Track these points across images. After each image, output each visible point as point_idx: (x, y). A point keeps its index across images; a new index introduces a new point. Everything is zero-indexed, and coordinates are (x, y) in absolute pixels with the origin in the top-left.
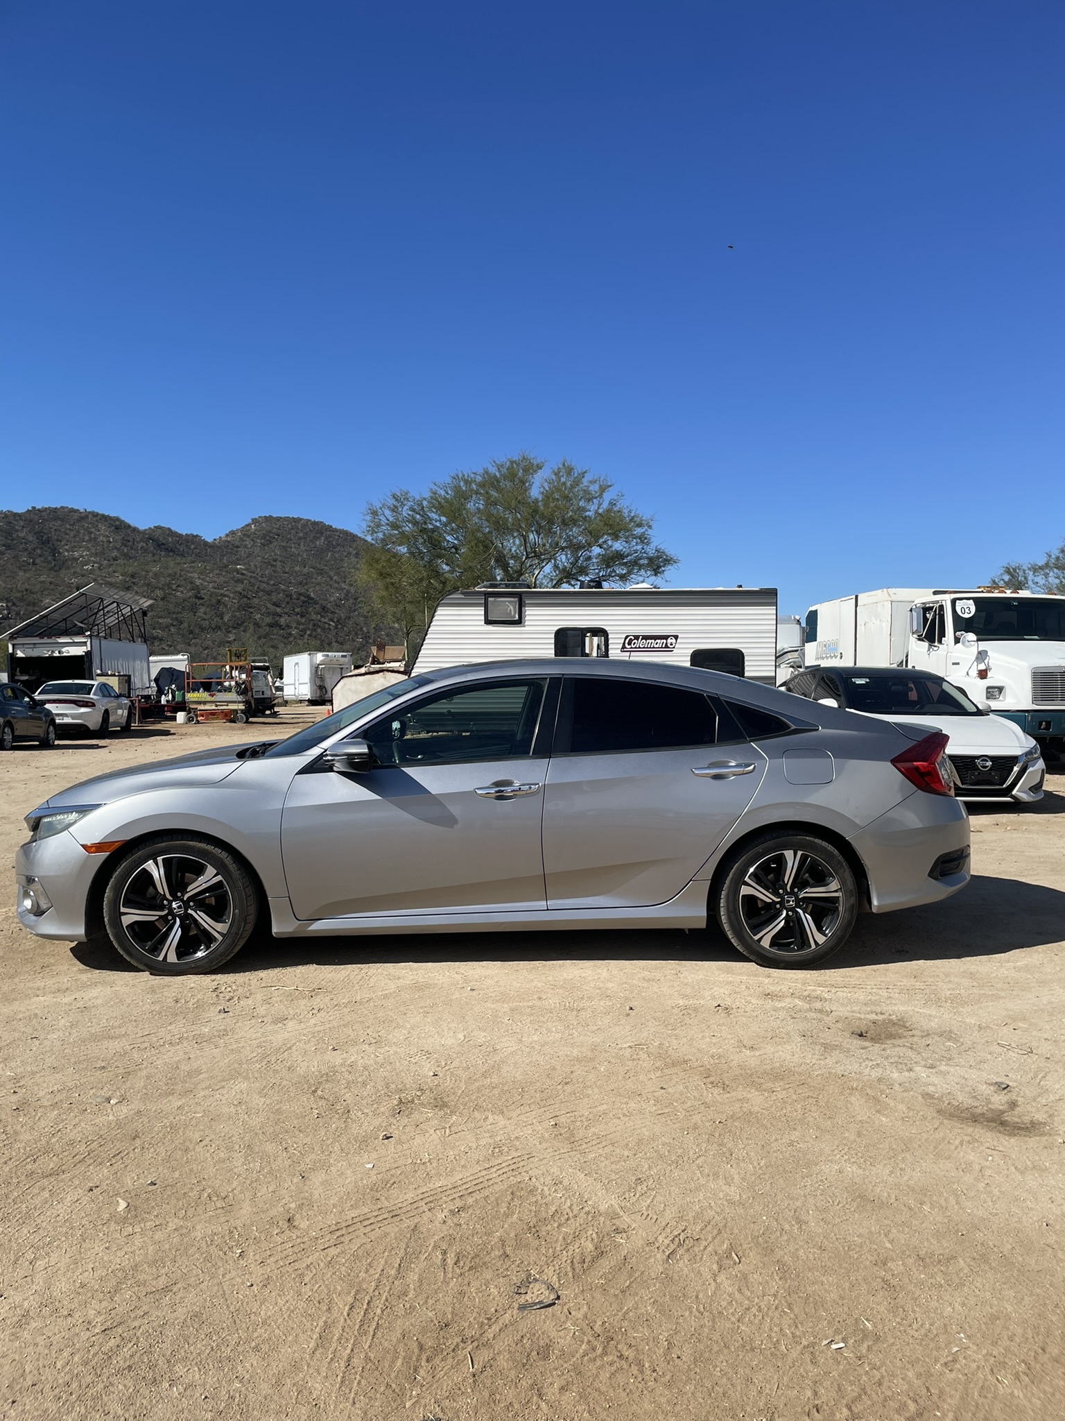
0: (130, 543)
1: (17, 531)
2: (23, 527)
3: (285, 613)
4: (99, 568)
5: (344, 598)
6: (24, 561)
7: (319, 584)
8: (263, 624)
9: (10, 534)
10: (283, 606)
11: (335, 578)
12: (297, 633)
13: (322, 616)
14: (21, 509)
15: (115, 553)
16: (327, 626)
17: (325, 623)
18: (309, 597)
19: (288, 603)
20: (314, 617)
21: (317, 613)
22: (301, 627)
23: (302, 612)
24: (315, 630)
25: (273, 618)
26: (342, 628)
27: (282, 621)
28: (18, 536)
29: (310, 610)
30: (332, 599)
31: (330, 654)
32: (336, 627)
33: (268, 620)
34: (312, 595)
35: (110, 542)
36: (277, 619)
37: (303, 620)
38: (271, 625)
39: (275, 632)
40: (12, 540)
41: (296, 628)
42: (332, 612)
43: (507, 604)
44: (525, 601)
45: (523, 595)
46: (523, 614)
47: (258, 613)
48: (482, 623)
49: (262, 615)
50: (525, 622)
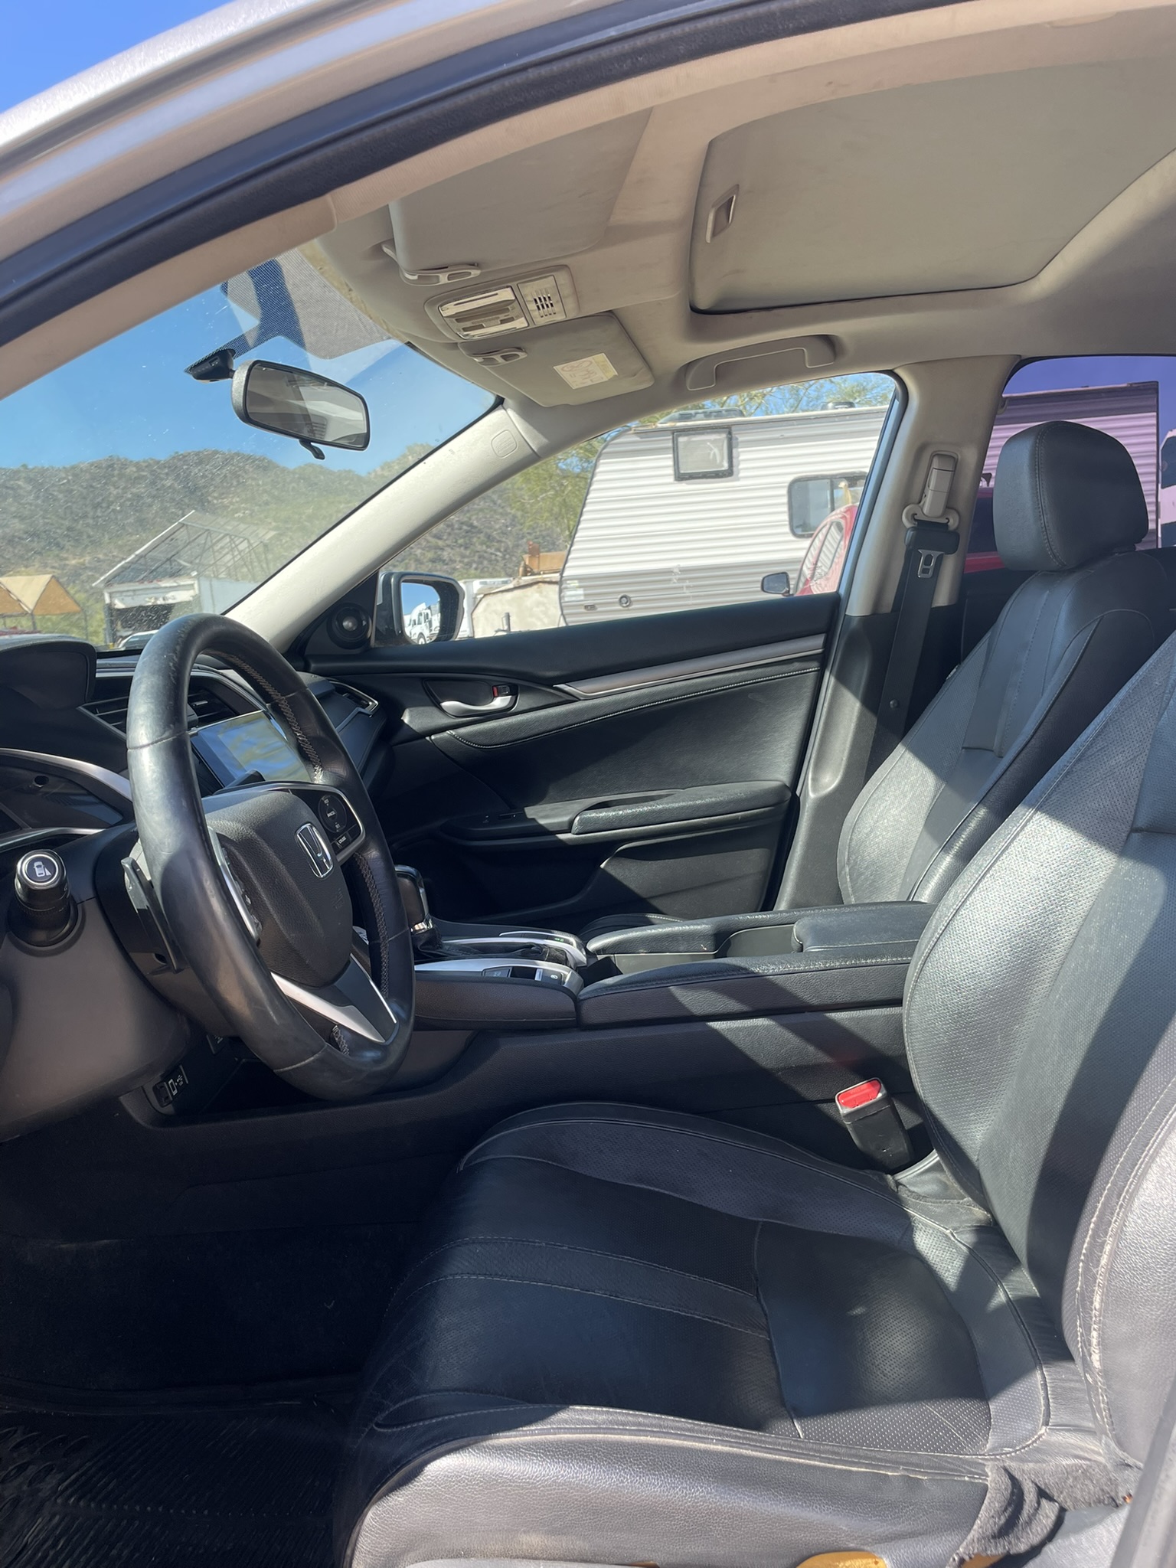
0: (280, 485)
1: (162, 479)
3: (448, 546)
4: (251, 515)
5: (511, 525)
6: (172, 513)
7: (481, 510)
8: (425, 560)
10: (445, 537)
11: (499, 501)
12: (462, 567)
13: (488, 547)
14: (163, 456)
15: (265, 497)
16: (493, 557)
17: (492, 554)
18: (471, 526)
19: (449, 534)
20: (479, 548)
21: (482, 543)
22: (466, 560)
23: (466, 544)
24: (481, 563)
25: (436, 553)
26: (510, 558)
27: (445, 555)
29: (475, 540)
30: (497, 526)
31: (488, 580)
32: (504, 558)
33: (430, 555)
34: (475, 523)
35: (259, 485)
36: (439, 553)
37: (468, 552)
38: (433, 561)
39: (439, 567)
41: (460, 562)
42: (499, 541)
43: (709, 446)
44: (737, 439)
45: (733, 428)
46: (734, 460)
47: (418, 548)
48: (671, 479)
49: (423, 549)
50: (739, 473)
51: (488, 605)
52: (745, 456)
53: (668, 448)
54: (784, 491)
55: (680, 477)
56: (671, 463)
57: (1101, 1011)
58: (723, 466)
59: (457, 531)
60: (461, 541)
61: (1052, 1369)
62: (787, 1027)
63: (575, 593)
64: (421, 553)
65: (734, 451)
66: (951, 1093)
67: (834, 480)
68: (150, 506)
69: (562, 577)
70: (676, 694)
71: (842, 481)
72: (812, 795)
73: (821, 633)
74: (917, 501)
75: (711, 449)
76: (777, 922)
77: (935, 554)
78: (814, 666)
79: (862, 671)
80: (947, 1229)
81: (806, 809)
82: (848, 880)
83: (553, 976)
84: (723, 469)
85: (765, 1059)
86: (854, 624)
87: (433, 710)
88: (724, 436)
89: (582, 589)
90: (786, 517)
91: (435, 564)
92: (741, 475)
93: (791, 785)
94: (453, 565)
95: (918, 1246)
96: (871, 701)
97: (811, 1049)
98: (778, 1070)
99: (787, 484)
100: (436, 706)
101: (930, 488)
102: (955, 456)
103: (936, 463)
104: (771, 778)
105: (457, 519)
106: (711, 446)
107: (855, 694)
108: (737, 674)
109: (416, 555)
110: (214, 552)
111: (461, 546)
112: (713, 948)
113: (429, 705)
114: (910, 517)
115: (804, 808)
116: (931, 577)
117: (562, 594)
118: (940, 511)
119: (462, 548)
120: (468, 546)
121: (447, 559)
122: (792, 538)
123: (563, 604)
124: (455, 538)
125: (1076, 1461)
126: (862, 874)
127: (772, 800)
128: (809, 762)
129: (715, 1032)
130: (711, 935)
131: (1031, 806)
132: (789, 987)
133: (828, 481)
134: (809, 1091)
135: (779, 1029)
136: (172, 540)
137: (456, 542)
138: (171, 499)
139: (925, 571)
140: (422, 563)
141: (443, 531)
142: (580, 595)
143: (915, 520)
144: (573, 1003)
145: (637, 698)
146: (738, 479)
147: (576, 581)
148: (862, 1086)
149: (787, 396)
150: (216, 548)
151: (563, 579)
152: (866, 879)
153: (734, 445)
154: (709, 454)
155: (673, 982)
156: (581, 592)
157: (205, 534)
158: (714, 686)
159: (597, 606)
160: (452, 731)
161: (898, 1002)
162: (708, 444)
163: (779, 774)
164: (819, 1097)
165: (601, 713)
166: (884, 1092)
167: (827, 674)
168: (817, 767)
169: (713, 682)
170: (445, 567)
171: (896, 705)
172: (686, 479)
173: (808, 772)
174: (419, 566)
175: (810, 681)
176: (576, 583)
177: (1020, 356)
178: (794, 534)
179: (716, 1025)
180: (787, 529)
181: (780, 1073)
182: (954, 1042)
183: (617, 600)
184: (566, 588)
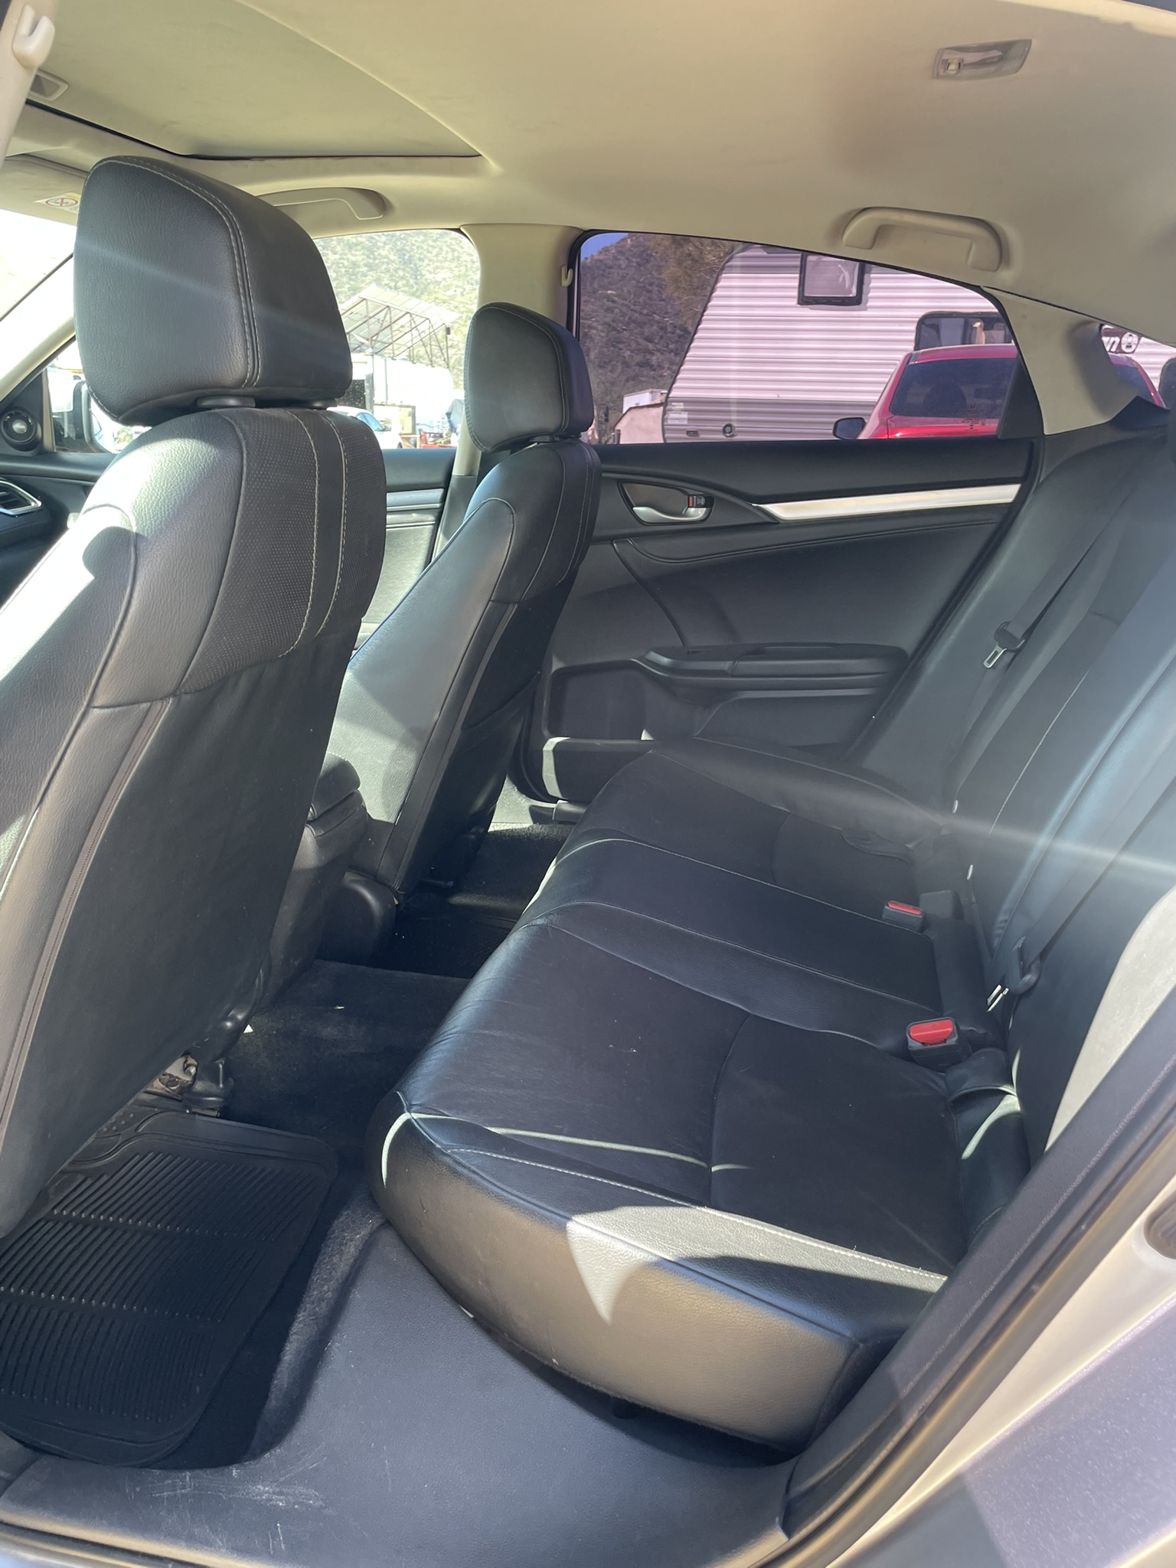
2: (385, 243)
3: (659, 350)
8: (633, 364)
9: (372, 253)
19: (662, 337)
25: (644, 356)
27: (654, 360)
28: (379, 254)
33: (638, 358)
36: (648, 357)
38: (640, 365)
40: (375, 259)
41: (669, 369)
43: (840, 268)
46: (864, 287)
47: (628, 350)
48: (794, 302)
49: (632, 352)
50: (867, 302)
51: (632, 419)
52: (877, 283)
53: (794, 268)
54: (913, 327)
55: (804, 300)
56: (796, 283)
59: (669, 335)
60: (671, 346)
63: (679, 417)
64: (629, 356)
65: (866, 276)
67: (970, 320)
68: (364, 275)
69: (667, 397)
71: (979, 321)
75: (841, 274)
84: (851, 295)
89: (687, 413)
91: (642, 369)
92: (869, 304)
94: (660, 372)
105: (671, 322)
106: (842, 269)
109: (624, 357)
110: (392, 331)
111: (672, 351)
117: (666, 416)
119: (672, 354)
120: (678, 352)
121: (656, 364)
123: (666, 427)
124: (667, 343)
133: (961, 321)
136: (352, 313)
137: (667, 347)
138: (385, 269)
140: (628, 366)
141: (656, 333)
142: (684, 419)
146: (866, 309)
147: (682, 404)
150: (395, 327)
151: (669, 399)
154: (839, 280)
156: (685, 415)
157: (385, 311)
159: (700, 432)
162: (839, 266)
170: (652, 373)
172: (811, 303)
174: (625, 369)
176: (681, 406)
183: (721, 428)
184: (671, 410)
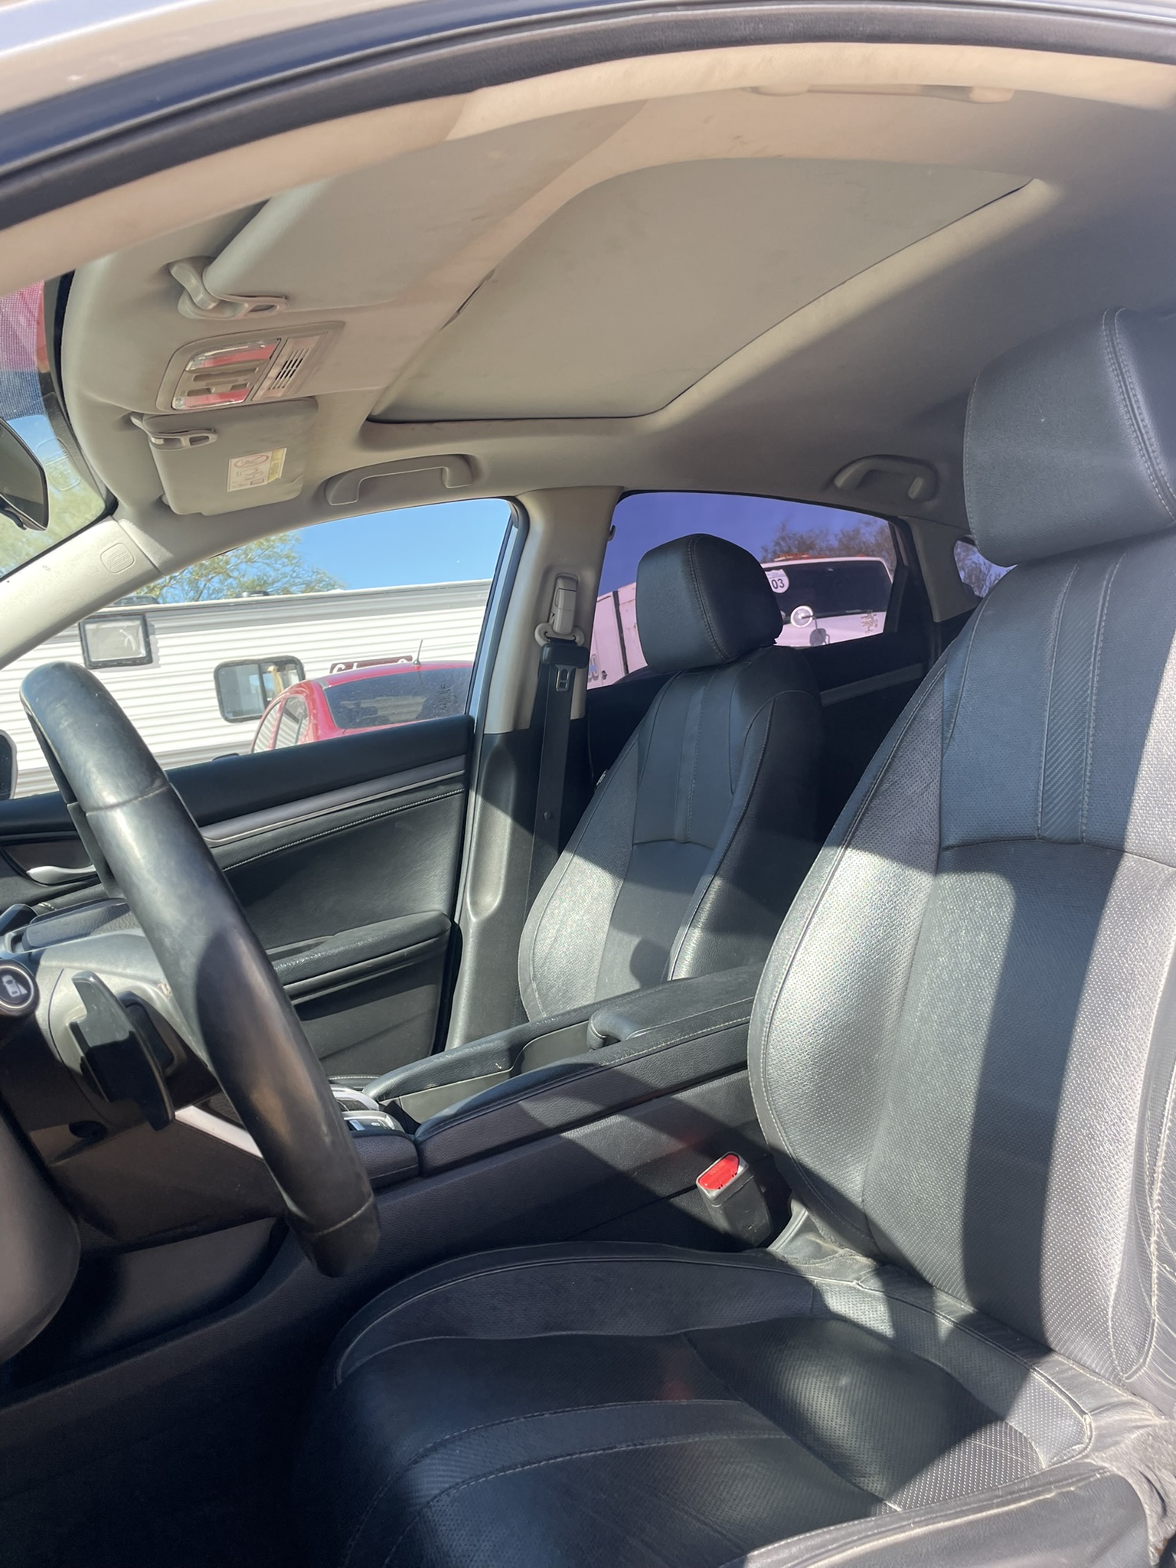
44: (153, 626)
45: (147, 615)
46: (152, 647)
50: (159, 660)
52: (165, 643)
53: (76, 636)
54: (211, 677)
55: (93, 665)
57: (986, 1008)
58: (140, 653)
61: (1044, 1366)
62: (638, 1119)
65: (151, 637)
66: (825, 1140)
67: (262, 665)
70: (318, 830)
71: (270, 666)
72: (474, 920)
73: (460, 755)
74: (546, 619)
75: (125, 637)
76: (566, 1023)
77: (569, 669)
78: (458, 788)
79: (509, 787)
80: (852, 1282)
81: (471, 935)
82: (537, 996)
83: (373, 1124)
84: (141, 656)
85: (622, 1161)
86: (497, 741)
87: (16, 881)
88: (138, 623)
90: (215, 702)
92: (162, 662)
93: (449, 913)
95: (831, 1308)
96: (524, 817)
97: (664, 1138)
98: (634, 1170)
99: (213, 670)
100: (20, 875)
101: (559, 607)
102: (575, 578)
103: (560, 584)
104: (426, 909)
106: (125, 633)
107: (505, 811)
108: (382, 803)
112: (508, 1064)
113: (13, 876)
114: (543, 635)
115: (467, 934)
116: (568, 691)
118: (569, 630)
122: (227, 723)
125: (1142, 1431)
126: (552, 987)
127: (436, 931)
128: (465, 886)
129: (571, 1143)
130: (506, 1050)
131: (838, 844)
132: (637, 1074)
133: (256, 666)
134: (662, 1188)
135: (633, 1124)
139: (562, 685)
143: (548, 638)
144: (413, 1146)
145: (274, 839)
146: (159, 666)
148: (718, 1164)
149: (186, 588)
152: (559, 990)
153: (150, 631)
154: (124, 641)
155: (521, 1096)
158: (359, 817)
160: (46, 903)
161: (743, 1066)
162: (121, 631)
163: (434, 904)
164: (672, 1191)
165: (235, 860)
166: (745, 1163)
167: (472, 794)
168: (475, 890)
169: (357, 813)
171: (550, 816)
172: (100, 668)
173: (465, 896)
175: (456, 802)
177: (623, 487)
178: (227, 719)
179: (570, 1135)
180: (218, 714)
181: (636, 1173)
182: (821, 1086)
